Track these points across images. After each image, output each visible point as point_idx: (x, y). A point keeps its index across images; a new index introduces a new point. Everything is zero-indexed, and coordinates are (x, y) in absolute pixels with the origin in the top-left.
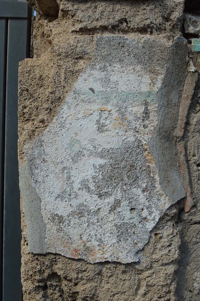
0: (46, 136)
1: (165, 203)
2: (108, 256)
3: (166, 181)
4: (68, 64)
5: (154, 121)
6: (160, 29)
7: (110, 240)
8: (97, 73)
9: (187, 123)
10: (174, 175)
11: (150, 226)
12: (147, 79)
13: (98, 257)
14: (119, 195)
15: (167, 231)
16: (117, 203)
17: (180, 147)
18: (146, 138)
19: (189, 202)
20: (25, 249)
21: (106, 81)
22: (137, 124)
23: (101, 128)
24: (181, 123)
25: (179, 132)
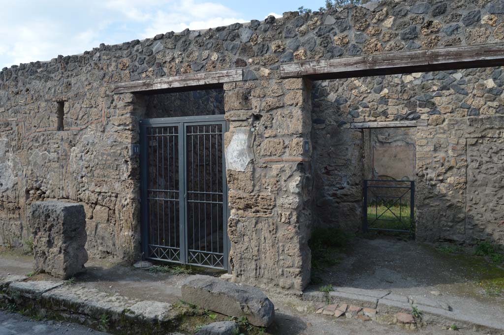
0: (228, 148)
1: (249, 160)
2: (239, 170)
3: (249, 156)
4: (232, 134)
5: (247, 144)
6: (248, 126)
7: (240, 167)
8: (237, 136)
9: (253, 144)
10: (251, 154)
11: (247, 164)
12: (245, 136)
13: (238, 170)
14: (241, 158)
15: (250, 165)
16: (240, 160)
17: (252, 149)
18: (245, 148)
19: (254, 160)
20: (227, 169)
21: (238, 137)
22: (244, 145)
23: (237, 146)
24: (252, 144)
25: (252, 146)
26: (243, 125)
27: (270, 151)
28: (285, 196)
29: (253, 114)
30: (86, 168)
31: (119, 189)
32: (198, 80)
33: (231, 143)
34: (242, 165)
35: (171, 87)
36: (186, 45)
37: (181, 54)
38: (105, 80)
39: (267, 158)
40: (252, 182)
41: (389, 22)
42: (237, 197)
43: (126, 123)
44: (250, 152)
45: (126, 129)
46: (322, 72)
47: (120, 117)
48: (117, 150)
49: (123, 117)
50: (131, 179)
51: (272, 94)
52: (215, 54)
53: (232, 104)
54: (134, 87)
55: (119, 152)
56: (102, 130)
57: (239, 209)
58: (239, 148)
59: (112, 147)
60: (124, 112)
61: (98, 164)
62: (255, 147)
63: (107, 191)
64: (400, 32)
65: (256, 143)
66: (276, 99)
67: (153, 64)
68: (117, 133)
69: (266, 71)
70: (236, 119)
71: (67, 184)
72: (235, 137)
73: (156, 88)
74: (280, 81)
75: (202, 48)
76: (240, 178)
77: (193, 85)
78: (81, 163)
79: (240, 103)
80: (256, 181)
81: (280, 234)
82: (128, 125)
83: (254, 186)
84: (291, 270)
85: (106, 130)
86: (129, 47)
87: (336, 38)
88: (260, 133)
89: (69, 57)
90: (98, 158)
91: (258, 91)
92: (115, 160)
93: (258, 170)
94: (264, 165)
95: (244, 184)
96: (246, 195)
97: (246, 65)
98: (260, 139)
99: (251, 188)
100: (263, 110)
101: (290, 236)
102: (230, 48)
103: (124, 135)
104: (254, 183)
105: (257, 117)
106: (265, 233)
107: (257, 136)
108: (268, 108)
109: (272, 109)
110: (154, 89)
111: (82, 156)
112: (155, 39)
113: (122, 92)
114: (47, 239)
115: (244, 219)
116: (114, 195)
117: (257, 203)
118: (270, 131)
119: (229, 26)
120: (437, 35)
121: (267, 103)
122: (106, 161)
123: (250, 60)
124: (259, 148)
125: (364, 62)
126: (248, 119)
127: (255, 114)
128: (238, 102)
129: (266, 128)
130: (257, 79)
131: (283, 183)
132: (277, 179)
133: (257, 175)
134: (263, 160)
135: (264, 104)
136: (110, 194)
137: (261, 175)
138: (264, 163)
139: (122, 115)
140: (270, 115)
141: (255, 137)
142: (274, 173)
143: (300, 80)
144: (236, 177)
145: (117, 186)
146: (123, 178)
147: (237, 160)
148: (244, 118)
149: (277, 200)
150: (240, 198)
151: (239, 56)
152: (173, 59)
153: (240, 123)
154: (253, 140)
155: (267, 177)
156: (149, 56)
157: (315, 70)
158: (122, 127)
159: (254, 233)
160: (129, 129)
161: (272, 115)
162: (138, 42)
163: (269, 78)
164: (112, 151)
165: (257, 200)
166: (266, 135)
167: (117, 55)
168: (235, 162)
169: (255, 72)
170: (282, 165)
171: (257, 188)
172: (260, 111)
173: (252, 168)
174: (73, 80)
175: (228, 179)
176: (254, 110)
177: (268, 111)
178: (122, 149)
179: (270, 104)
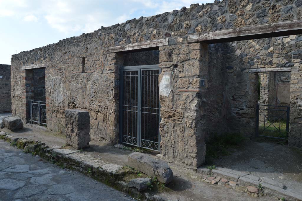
1: (171, 90)
2: (166, 96)
4: (162, 75)
6: (170, 71)
11: (169, 93)
12: (169, 77)
14: (166, 89)
17: (172, 84)
19: (173, 90)
22: (168, 82)
25: (172, 82)
26: (168, 70)
27: (182, 85)
28: (189, 112)
29: (174, 64)
30: (94, 92)
31: (108, 104)
32: (147, 45)
33: (162, 80)
34: (167, 93)
35: (134, 49)
36: (141, 25)
37: (139, 31)
38: (103, 46)
39: (181, 90)
40: (172, 103)
41: (249, 7)
42: (164, 111)
43: (112, 69)
44: (171, 86)
45: (112, 72)
46: (210, 39)
47: (109, 66)
48: (108, 84)
49: (111, 66)
50: (114, 99)
51: (184, 53)
52: (155, 30)
53: (163, 59)
54: (116, 49)
56: (101, 72)
57: (165, 118)
58: (166, 83)
59: (105, 82)
60: (112, 63)
61: (99, 91)
62: (174, 83)
63: (103, 105)
64: (256, 13)
65: (175, 81)
66: (185, 56)
67: (125, 37)
68: (108, 74)
69: (181, 39)
70: (164, 67)
71: (86, 101)
72: (164, 77)
73: (127, 50)
74: (188, 45)
75: (149, 27)
76: (166, 100)
77: (144, 48)
78: (92, 90)
79: (167, 58)
80: (174, 102)
81: (186, 133)
82: (113, 70)
83: (173, 105)
84: (192, 154)
85: (103, 73)
86: (114, 28)
87: (219, 18)
88: (177, 75)
89: (87, 34)
90: (99, 88)
91: (176, 51)
92: (107, 89)
93: (176, 96)
94: (179, 93)
95: (168, 104)
96: (169, 110)
97: (170, 36)
98: (177, 78)
99: (171, 106)
100: (178, 62)
101: (191, 135)
102: (163, 27)
103: (111, 76)
104: (173, 103)
105: (176, 66)
106: (178, 132)
107: (175, 77)
108: (182, 61)
109: (183, 61)
110: (125, 50)
111: (92, 86)
112: (126, 23)
113: (111, 52)
114: (71, 128)
115: (168, 124)
116: (106, 107)
117: (174, 115)
118: (182, 74)
119: (162, 14)
120: (278, 13)
121: (181, 58)
122: (103, 89)
123: (173, 33)
124: (176, 83)
125: (234, 32)
126: (170, 67)
127: (175, 64)
128: (166, 57)
129: (180, 72)
130: (176, 44)
131: (188, 104)
132: (185, 102)
133: (175, 99)
134: (178, 90)
135: (179, 58)
136: (104, 107)
137: (177, 99)
139: (111, 65)
140: (182, 64)
141: (174, 77)
142: (184, 98)
143: (199, 44)
144: (164, 100)
145: (108, 103)
146: (110, 99)
147: (164, 90)
148: (169, 67)
149: (185, 114)
150: (166, 112)
151: (167, 31)
152: (135, 34)
153: (167, 69)
154: (173, 79)
155: (180, 100)
156: (123, 32)
157: (206, 38)
158: (110, 71)
159: (173, 132)
160: (113, 72)
161: (183, 65)
162: (118, 25)
163: (182, 43)
164: (106, 84)
165: (174, 113)
166: (180, 76)
167: (109, 32)
168: (163, 91)
169: (175, 40)
170: (188, 94)
171: (175, 106)
172: (177, 62)
173: (172, 95)
174: (89, 46)
175: (160, 101)
176: (174, 62)
177: (181, 62)
178: (110, 83)
179: (182, 58)
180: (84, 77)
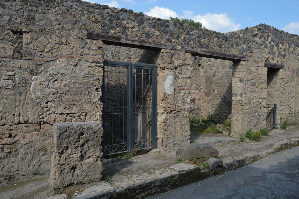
0: (165, 82)
1: (174, 88)
4: (167, 75)
11: (173, 90)
12: (173, 77)
13: (169, 94)
14: (170, 87)
16: (170, 89)
18: (172, 82)
20: (164, 93)
21: (170, 77)
25: (174, 82)
26: (172, 71)
27: (181, 84)
28: (185, 105)
30: (53, 94)
31: (89, 109)
32: (150, 43)
34: (171, 91)
35: (133, 43)
36: (142, 21)
37: (139, 26)
38: (77, 25)
39: (180, 88)
40: (174, 99)
41: (216, 39)
43: (98, 61)
44: (174, 85)
45: (97, 66)
46: (199, 53)
47: (94, 56)
48: (90, 80)
49: (96, 57)
50: (100, 102)
51: (182, 59)
52: (158, 32)
53: (166, 60)
54: (106, 37)
55: (92, 82)
56: (75, 64)
57: (167, 113)
58: (170, 82)
59: (84, 78)
60: (98, 53)
61: (68, 91)
63: (77, 112)
64: (218, 44)
66: (183, 61)
67: (120, 26)
68: (90, 68)
69: (180, 48)
70: (169, 68)
71: (26, 110)
72: (168, 77)
73: (123, 42)
74: (184, 53)
75: (150, 26)
77: (146, 45)
78: (48, 90)
81: (183, 122)
82: (100, 63)
84: (187, 138)
85: (78, 65)
86: (100, 8)
87: (202, 40)
90: (69, 87)
91: (177, 56)
92: (88, 88)
93: (176, 93)
95: (171, 100)
96: (171, 106)
97: (172, 42)
99: (173, 102)
101: (187, 123)
102: (165, 31)
103: (97, 70)
105: (176, 68)
106: (178, 123)
108: (180, 64)
110: (121, 42)
111: (48, 84)
113: (95, 38)
115: (170, 118)
116: (84, 114)
117: (175, 109)
119: (164, 20)
122: (77, 88)
123: (173, 40)
124: (177, 83)
125: (210, 52)
126: (174, 68)
128: (169, 59)
129: (180, 74)
130: (176, 50)
131: (185, 99)
132: (183, 97)
134: (178, 89)
135: (179, 62)
136: (79, 114)
137: (177, 96)
138: (178, 90)
139: (96, 55)
140: (181, 68)
141: (176, 77)
142: (182, 94)
143: (191, 54)
144: (167, 97)
145: (88, 107)
146: (94, 101)
148: (172, 68)
149: (183, 107)
150: (169, 108)
151: (169, 36)
152: (133, 27)
153: (170, 70)
154: (175, 79)
155: (179, 97)
156: (117, 19)
157: (196, 51)
158: (94, 64)
159: (174, 124)
160: (100, 66)
162: (107, 7)
163: (180, 51)
164: (85, 81)
166: (180, 77)
167: (90, 10)
168: (168, 89)
169: (175, 46)
170: (185, 91)
171: (175, 102)
172: (178, 65)
173: (174, 92)
176: (175, 64)
177: (180, 66)
178: (94, 80)
179: (181, 63)
180: (21, 67)
